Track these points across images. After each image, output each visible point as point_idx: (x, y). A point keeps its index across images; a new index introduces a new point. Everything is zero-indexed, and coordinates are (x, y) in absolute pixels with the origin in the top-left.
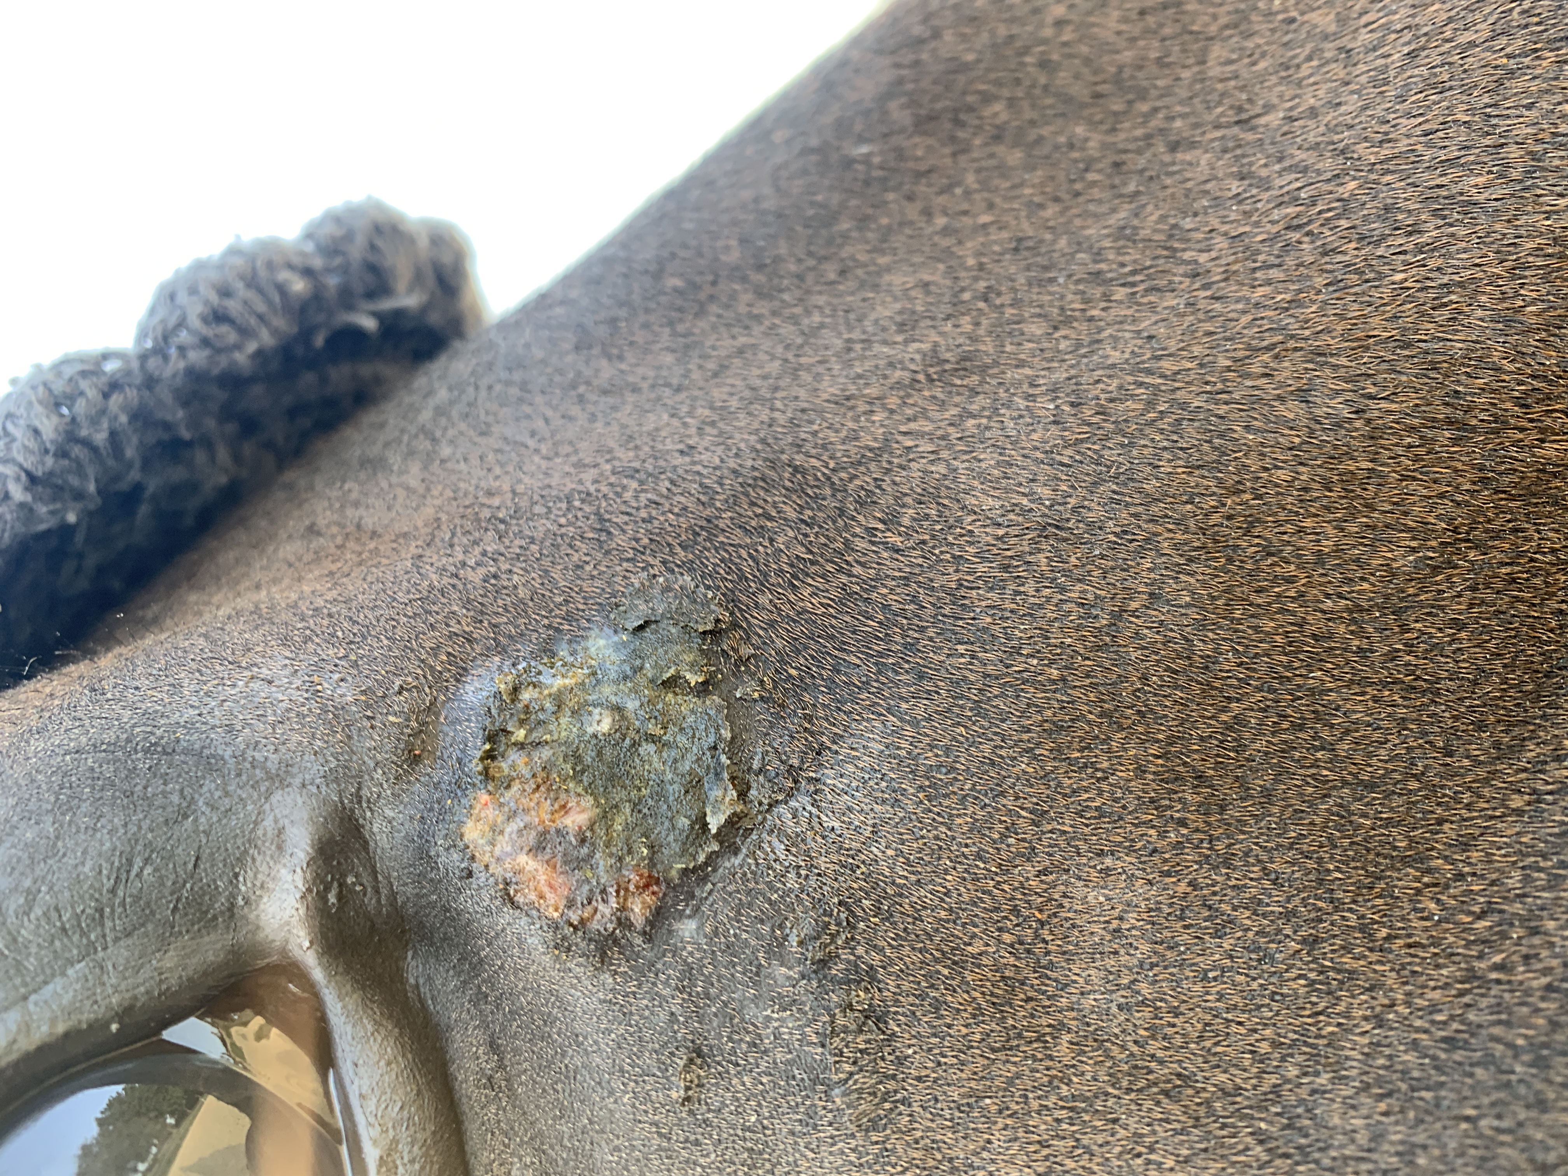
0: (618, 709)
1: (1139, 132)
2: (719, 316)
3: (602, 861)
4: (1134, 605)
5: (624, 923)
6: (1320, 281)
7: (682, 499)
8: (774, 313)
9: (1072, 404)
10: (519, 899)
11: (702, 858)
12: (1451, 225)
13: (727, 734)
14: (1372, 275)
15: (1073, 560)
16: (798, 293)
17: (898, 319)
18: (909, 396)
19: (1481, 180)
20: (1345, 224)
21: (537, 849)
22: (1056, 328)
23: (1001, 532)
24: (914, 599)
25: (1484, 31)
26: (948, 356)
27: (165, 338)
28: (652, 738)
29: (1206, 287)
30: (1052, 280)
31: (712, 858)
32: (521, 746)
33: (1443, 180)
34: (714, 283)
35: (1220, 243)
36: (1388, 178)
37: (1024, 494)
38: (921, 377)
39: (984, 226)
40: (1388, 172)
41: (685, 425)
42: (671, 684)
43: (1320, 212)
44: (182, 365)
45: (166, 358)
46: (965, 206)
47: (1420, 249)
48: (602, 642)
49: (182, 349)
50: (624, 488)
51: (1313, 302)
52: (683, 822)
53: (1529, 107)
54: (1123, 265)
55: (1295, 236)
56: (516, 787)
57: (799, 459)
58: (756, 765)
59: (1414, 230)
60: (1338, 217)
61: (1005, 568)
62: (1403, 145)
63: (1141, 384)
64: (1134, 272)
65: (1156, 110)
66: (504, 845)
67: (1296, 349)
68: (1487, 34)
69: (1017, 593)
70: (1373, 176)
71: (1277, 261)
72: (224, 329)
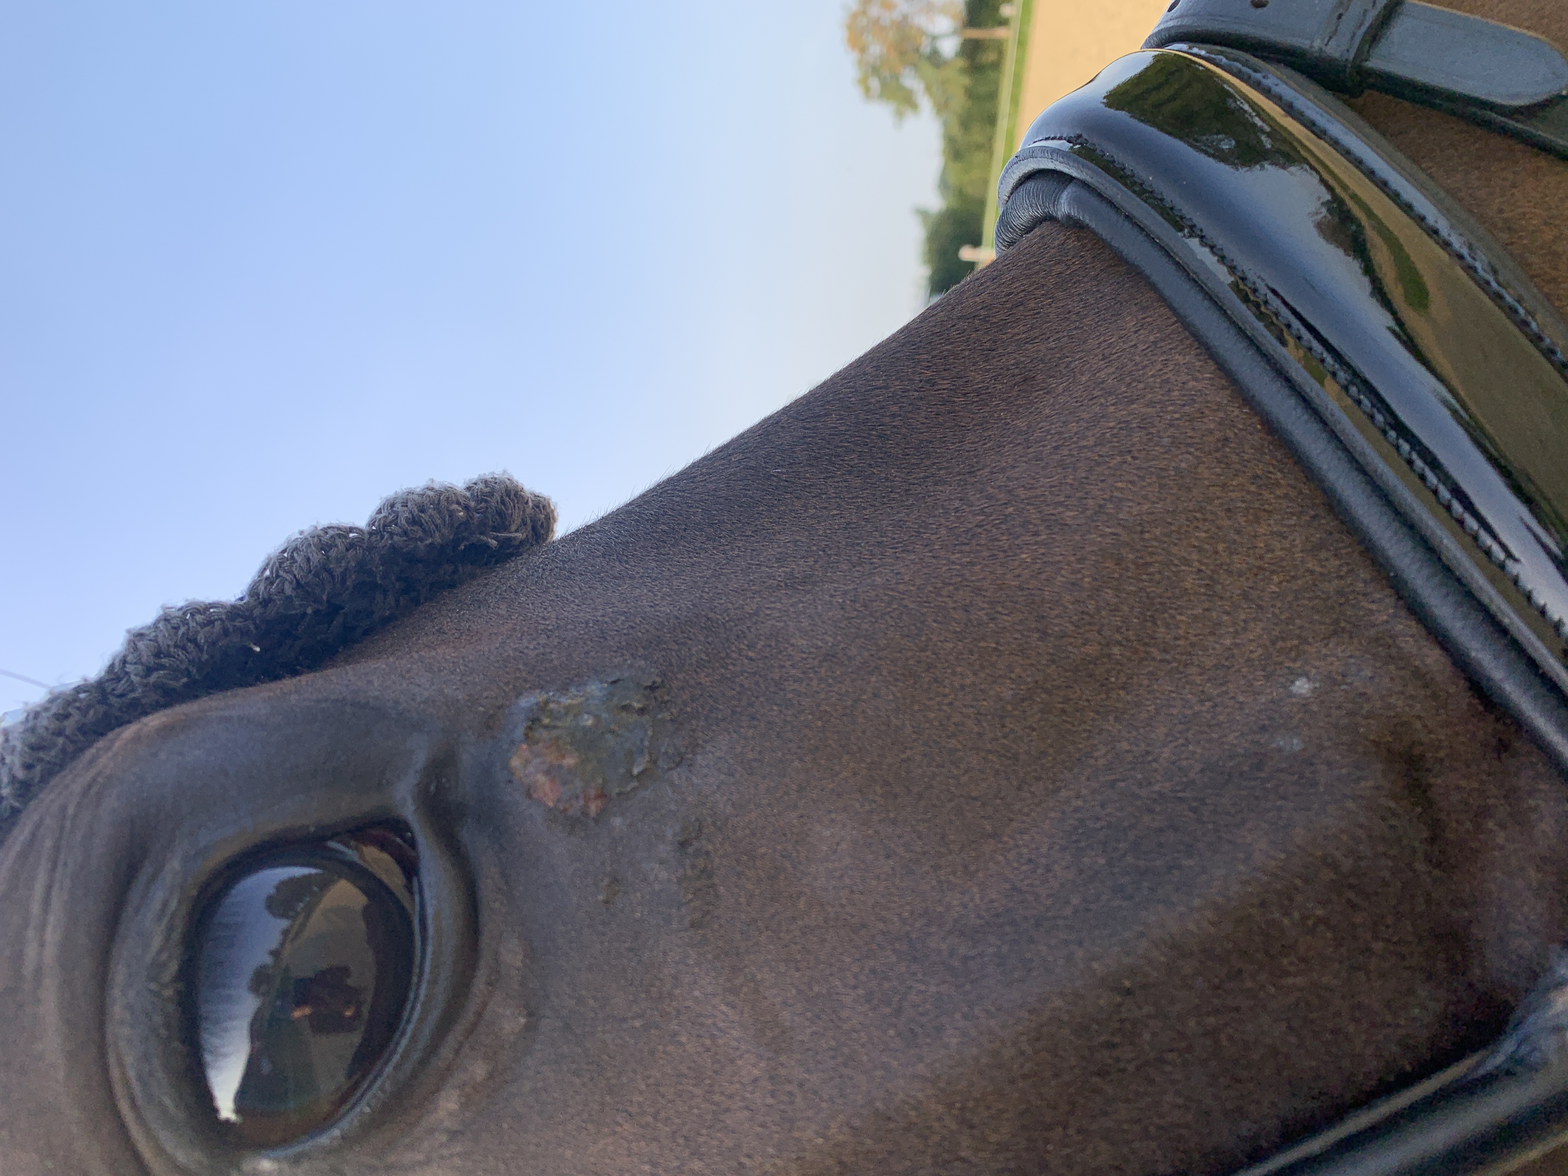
0: (597, 717)
1: (922, 475)
2: (685, 546)
3: (578, 784)
4: (864, 697)
5: (585, 814)
6: (986, 554)
7: (647, 626)
8: (714, 548)
9: (851, 601)
10: (535, 796)
11: (629, 788)
12: (1054, 534)
13: (650, 733)
14: (1011, 554)
15: (838, 673)
16: (729, 539)
17: (778, 556)
18: (774, 592)
19: (1072, 514)
20: (1004, 526)
21: (547, 773)
22: (855, 567)
23: (804, 656)
24: (757, 683)
25: (1091, 442)
26: (798, 575)
27: (384, 526)
28: (612, 732)
29: (930, 551)
30: (858, 544)
31: (634, 789)
32: (546, 727)
33: (1055, 512)
34: (685, 530)
35: (943, 531)
36: (1028, 507)
37: (819, 640)
38: (782, 584)
39: (834, 515)
40: (1028, 504)
41: (656, 595)
42: (626, 708)
43: (993, 520)
44: (390, 542)
45: (382, 537)
46: (826, 505)
47: (1036, 543)
48: (593, 687)
49: (392, 534)
50: (618, 619)
51: (980, 564)
52: (622, 771)
53: (1103, 481)
54: (894, 539)
55: (980, 530)
56: (540, 745)
57: (711, 615)
58: (663, 750)
59: (1036, 534)
60: (1001, 523)
61: (804, 673)
62: (1039, 492)
63: (886, 595)
64: (897, 543)
65: (934, 464)
66: (531, 769)
67: (967, 586)
68: (1092, 443)
69: (808, 685)
70: (1022, 506)
71: (967, 541)
72: (416, 528)
